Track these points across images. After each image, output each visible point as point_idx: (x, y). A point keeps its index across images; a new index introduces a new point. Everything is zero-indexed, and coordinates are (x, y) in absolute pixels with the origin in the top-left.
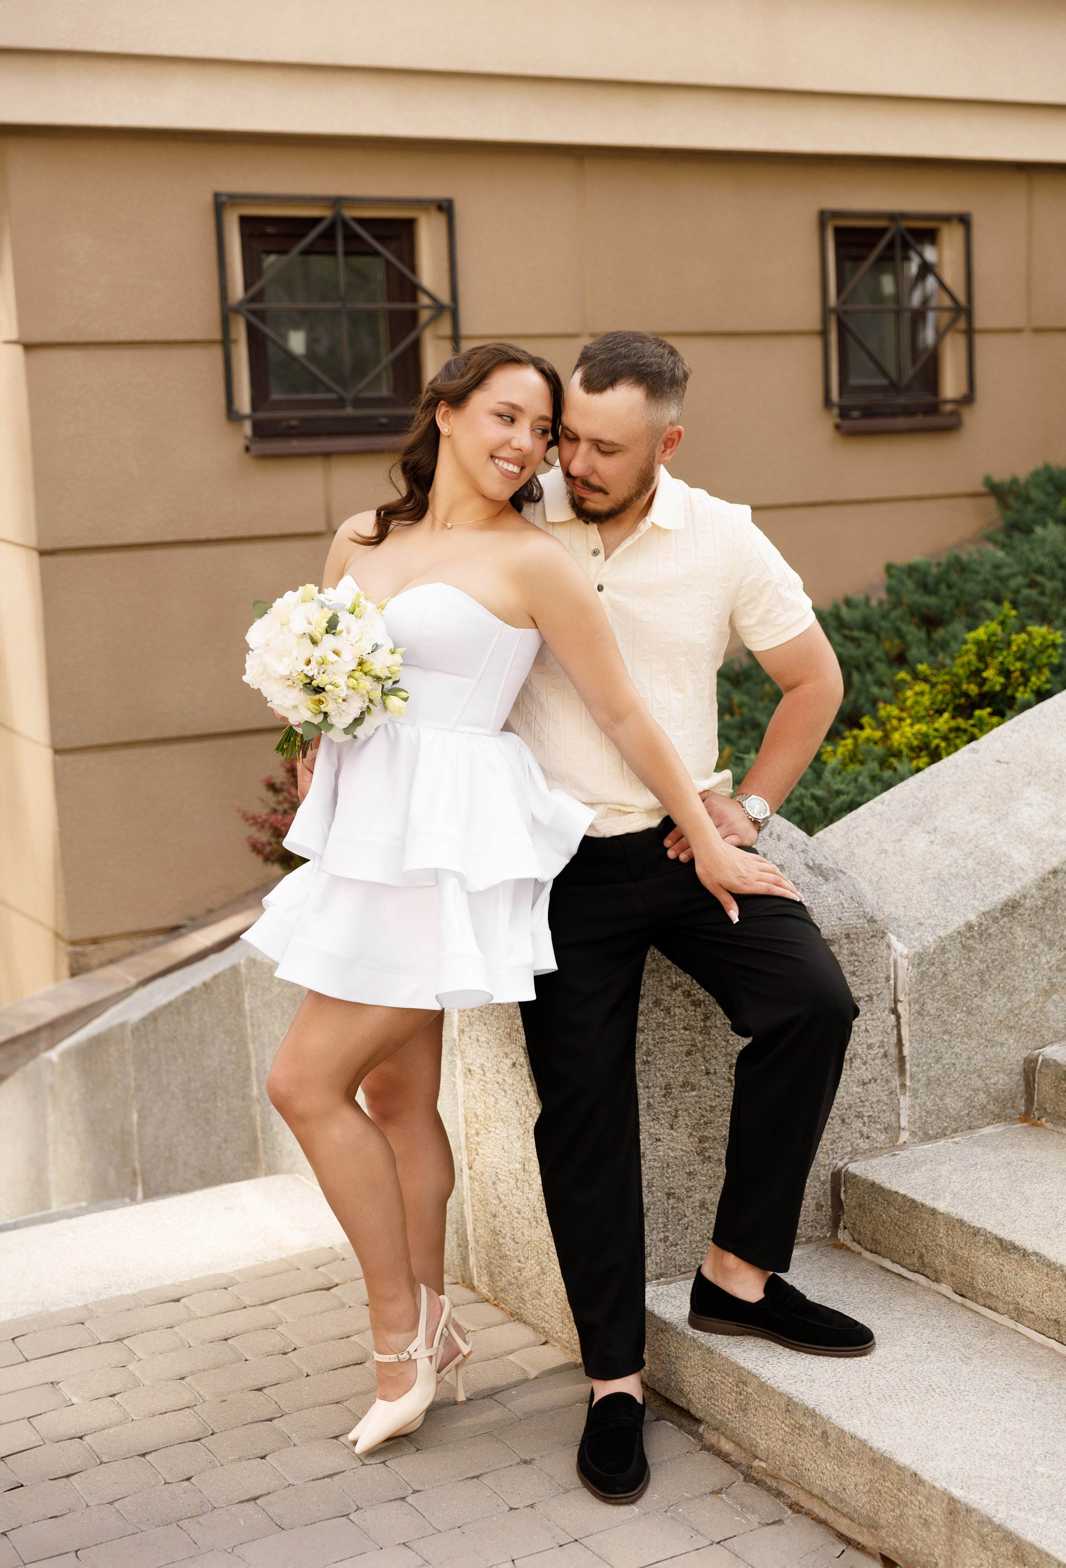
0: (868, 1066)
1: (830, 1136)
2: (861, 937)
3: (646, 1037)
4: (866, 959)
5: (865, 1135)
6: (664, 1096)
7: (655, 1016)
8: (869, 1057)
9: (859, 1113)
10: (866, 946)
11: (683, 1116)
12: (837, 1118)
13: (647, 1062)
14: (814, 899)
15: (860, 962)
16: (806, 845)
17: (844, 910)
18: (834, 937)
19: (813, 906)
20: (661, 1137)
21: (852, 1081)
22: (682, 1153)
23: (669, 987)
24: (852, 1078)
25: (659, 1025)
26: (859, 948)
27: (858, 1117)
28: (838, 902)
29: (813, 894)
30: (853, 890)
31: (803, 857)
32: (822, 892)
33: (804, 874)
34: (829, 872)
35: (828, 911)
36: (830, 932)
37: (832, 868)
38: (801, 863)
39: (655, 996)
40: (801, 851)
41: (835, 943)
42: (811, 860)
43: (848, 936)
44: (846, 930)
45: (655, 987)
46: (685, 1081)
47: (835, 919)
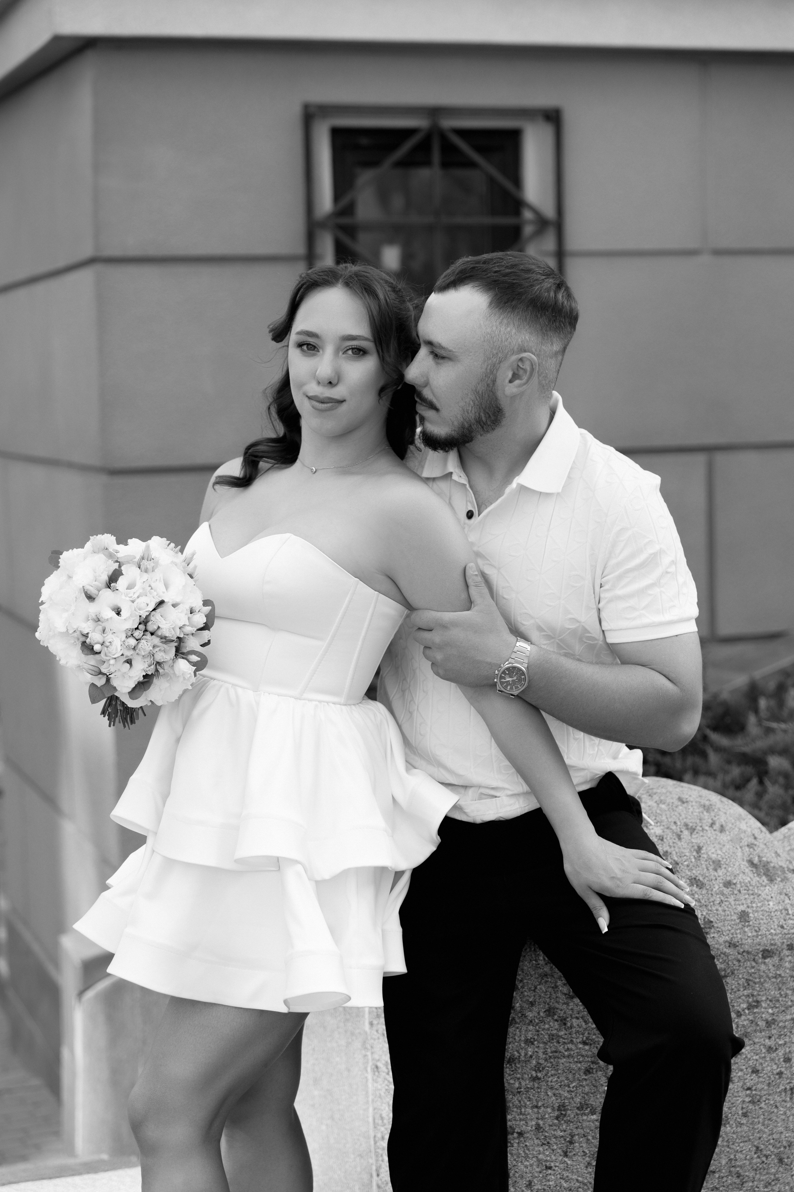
1: (764, 1178)
3: (536, 1050)
6: (557, 1118)
7: (547, 1026)
11: (580, 1143)
12: (773, 1157)
13: (535, 1079)
14: (751, 902)
16: (755, 838)
17: (788, 917)
18: (773, 947)
19: (750, 910)
20: (552, 1164)
23: (565, 994)
25: (552, 1037)
28: (781, 908)
29: (752, 897)
31: (749, 853)
32: (763, 894)
33: (744, 873)
34: (778, 872)
35: (767, 917)
36: (769, 941)
37: (784, 868)
38: (743, 859)
39: (548, 1004)
40: (748, 846)
41: (774, 955)
42: (759, 856)
43: (791, 948)
44: (789, 940)
45: (548, 993)
46: (583, 1103)
47: (776, 927)
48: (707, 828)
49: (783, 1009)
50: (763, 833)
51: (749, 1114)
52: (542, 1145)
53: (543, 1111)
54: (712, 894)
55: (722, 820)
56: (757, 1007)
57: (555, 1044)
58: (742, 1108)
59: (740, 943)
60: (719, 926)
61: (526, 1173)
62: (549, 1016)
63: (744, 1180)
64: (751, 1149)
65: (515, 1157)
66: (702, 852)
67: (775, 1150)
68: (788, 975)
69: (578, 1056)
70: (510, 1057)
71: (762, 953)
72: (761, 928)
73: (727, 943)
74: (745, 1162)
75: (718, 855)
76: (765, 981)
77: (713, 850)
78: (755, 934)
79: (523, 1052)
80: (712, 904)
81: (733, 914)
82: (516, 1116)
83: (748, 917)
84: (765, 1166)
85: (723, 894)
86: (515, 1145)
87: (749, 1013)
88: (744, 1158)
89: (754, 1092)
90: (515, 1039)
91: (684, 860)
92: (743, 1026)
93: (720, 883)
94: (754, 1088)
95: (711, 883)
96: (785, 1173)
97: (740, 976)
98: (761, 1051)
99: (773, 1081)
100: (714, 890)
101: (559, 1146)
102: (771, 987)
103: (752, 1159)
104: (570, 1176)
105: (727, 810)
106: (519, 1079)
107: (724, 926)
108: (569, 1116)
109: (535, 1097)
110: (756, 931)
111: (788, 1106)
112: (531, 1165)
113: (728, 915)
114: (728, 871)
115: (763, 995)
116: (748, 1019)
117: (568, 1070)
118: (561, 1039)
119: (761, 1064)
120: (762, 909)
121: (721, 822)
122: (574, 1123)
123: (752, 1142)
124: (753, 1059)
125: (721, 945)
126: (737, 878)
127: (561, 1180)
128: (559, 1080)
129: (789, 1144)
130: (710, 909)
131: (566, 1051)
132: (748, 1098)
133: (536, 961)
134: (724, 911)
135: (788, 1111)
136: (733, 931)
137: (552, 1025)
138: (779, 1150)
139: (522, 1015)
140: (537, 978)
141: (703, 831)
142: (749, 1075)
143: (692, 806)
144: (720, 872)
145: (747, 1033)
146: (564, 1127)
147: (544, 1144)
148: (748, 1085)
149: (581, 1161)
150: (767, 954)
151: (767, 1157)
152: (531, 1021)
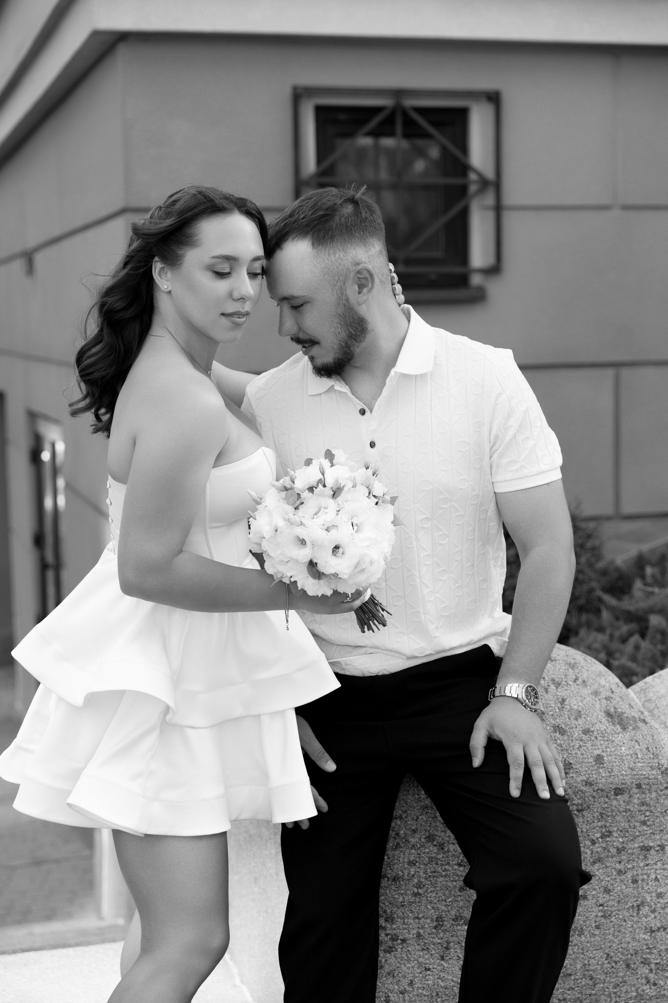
0: (657, 914)
1: (613, 980)
2: (654, 788)
3: (418, 870)
4: (659, 810)
5: (652, 981)
6: (435, 928)
7: (427, 850)
8: (659, 905)
9: (646, 959)
10: (659, 797)
11: (455, 949)
12: (621, 963)
13: (416, 895)
14: (606, 748)
15: (651, 812)
16: (612, 692)
17: (637, 760)
18: (623, 786)
19: (604, 754)
20: (431, 967)
21: (639, 928)
22: (453, 983)
24: (639, 925)
25: (431, 859)
26: (651, 799)
27: (645, 964)
28: (631, 752)
29: (607, 743)
30: (651, 741)
31: (606, 705)
32: (616, 741)
33: (601, 722)
34: (630, 722)
35: (619, 761)
36: (620, 781)
37: (636, 718)
38: (601, 710)
39: (428, 832)
40: (606, 698)
41: (624, 792)
42: (615, 708)
43: (639, 787)
44: (638, 780)
45: (429, 822)
46: (458, 915)
47: (627, 769)
48: (571, 683)
49: (632, 838)
50: (620, 688)
51: (601, 927)
52: (422, 950)
53: (423, 922)
54: (572, 740)
55: (585, 676)
56: (609, 836)
57: (434, 865)
58: (596, 922)
59: (595, 782)
60: (578, 768)
61: (408, 973)
62: (429, 842)
63: (596, 982)
64: (603, 956)
65: (399, 960)
66: (566, 703)
67: (624, 957)
68: (636, 810)
69: (453, 876)
70: (395, 876)
71: (614, 791)
72: (614, 770)
73: (584, 782)
74: (597, 967)
75: (579, 706)
76: (616, 814)
77: (575, 702)
78: (608, 774)
79: (407, 871)
80: (572, 748)
81: (589, 757)
82: (400, 926)
83: (603, 760)
84: (614, 970)
85: (581, 740)
86: (399, 950)
87: (602, 841)
88: (596, 964)
89: (606, 908)
90: (399, 861)
91: (549, 711)
92: (597, 852)
93: (580, 731)
94: (605, 905)
95: (572, 730)
96: (632, 977)
97: (595, 810)
98: (613, 873)
99: (622, 899)
100: (574, 736)
101: (437, 951)
102: (621, 819)
103: (603, 964)
104: (446, 977)
105: (589, 668)
106: (402, 894)
107: (582, 768)
108: (446, 926)
109: (416, 910)
110: (609, 772)
111: (635, 920)
112: (413, 967)
113: (585, 758)
114: (586, 720)
115: (614, 827)
116: (601, 847)
117: (445, 887)
118: (440, 861)
119: (612, 884)
120: (615, 753)
121: (584, 678)
122: (450, 932)
123: (604, 950)
124: (605, 880)
125: (579, 783)
126: (594, 726)
127: (439, 980)
128: (437, 896)
129: (635, 952)
130: (570, 752)
131: (443, 871)
132: (600, 913)
133: (418, 795)
134: (582, 754)
135: (635, 925)
136: (589, 772)
137: (432, 850)
138: (627, 957)
139: (406, 840)
140: (419, 809)
141: (567, 686)
142: (601, 894)
143: (559, 664)
144: (580, 721)
145: (600, 858)
146: (441, 935)
147: (424, 949)
148: (601, 902)
149: (456, 965)
150: (618, 791)
151: (616, 963)
152: (414, 846)
